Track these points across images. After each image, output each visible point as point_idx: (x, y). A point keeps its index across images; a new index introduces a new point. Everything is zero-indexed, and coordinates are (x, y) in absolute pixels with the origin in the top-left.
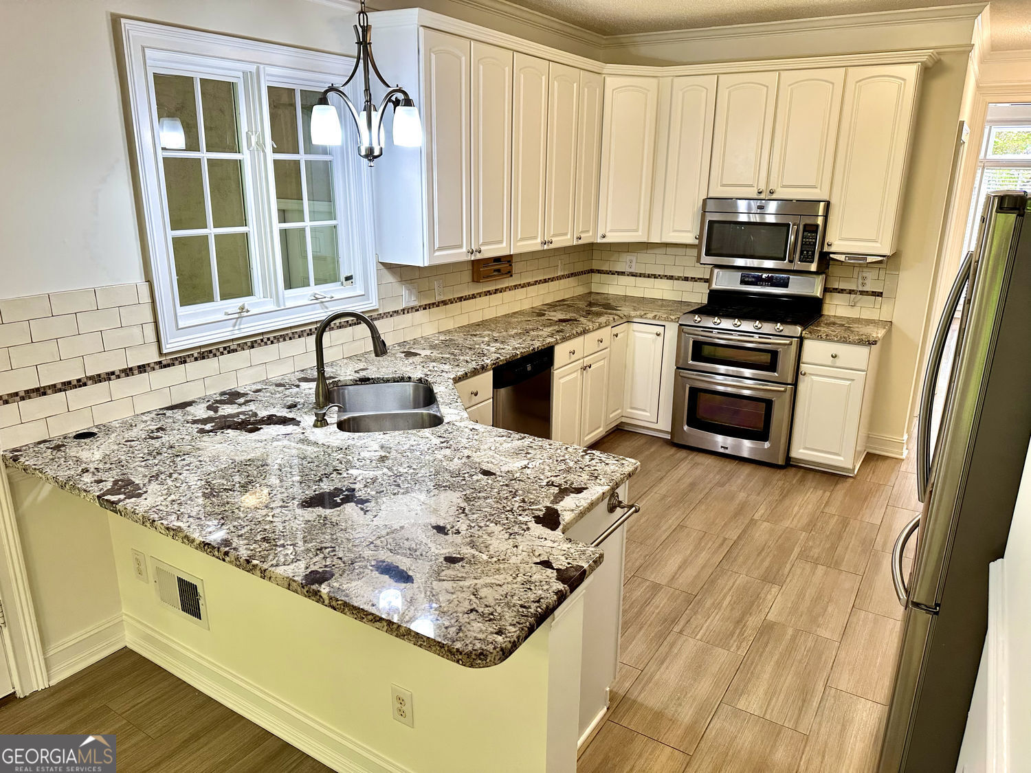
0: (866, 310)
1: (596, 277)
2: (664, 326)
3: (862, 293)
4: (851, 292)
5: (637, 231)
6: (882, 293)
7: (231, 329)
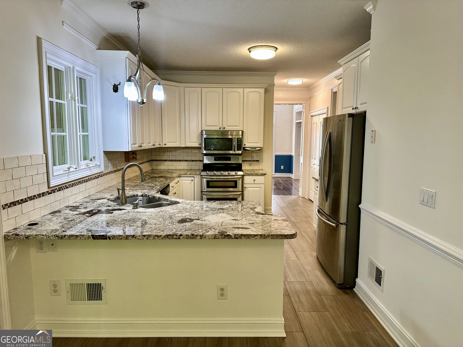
0: (255, 167)
1: (154, 163)
2: (194, 177)
3: (253, 161)
4: (249, 161)
5: (176, 142)
6: (259, 160)
7: (67, 177)
